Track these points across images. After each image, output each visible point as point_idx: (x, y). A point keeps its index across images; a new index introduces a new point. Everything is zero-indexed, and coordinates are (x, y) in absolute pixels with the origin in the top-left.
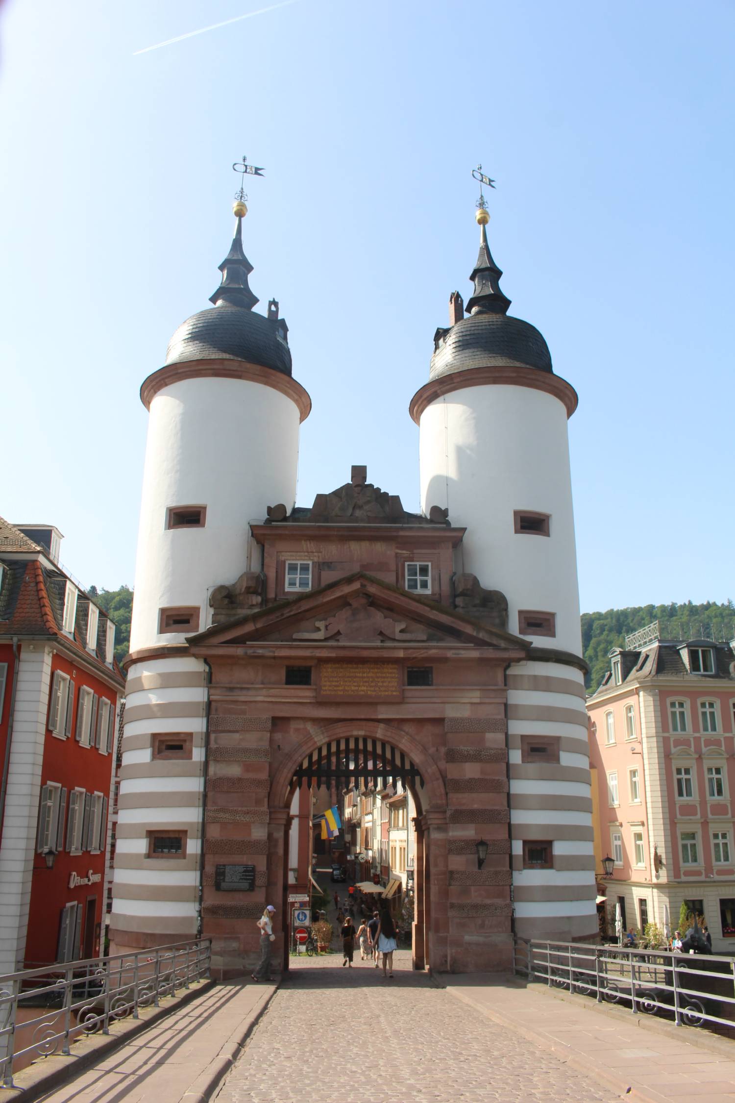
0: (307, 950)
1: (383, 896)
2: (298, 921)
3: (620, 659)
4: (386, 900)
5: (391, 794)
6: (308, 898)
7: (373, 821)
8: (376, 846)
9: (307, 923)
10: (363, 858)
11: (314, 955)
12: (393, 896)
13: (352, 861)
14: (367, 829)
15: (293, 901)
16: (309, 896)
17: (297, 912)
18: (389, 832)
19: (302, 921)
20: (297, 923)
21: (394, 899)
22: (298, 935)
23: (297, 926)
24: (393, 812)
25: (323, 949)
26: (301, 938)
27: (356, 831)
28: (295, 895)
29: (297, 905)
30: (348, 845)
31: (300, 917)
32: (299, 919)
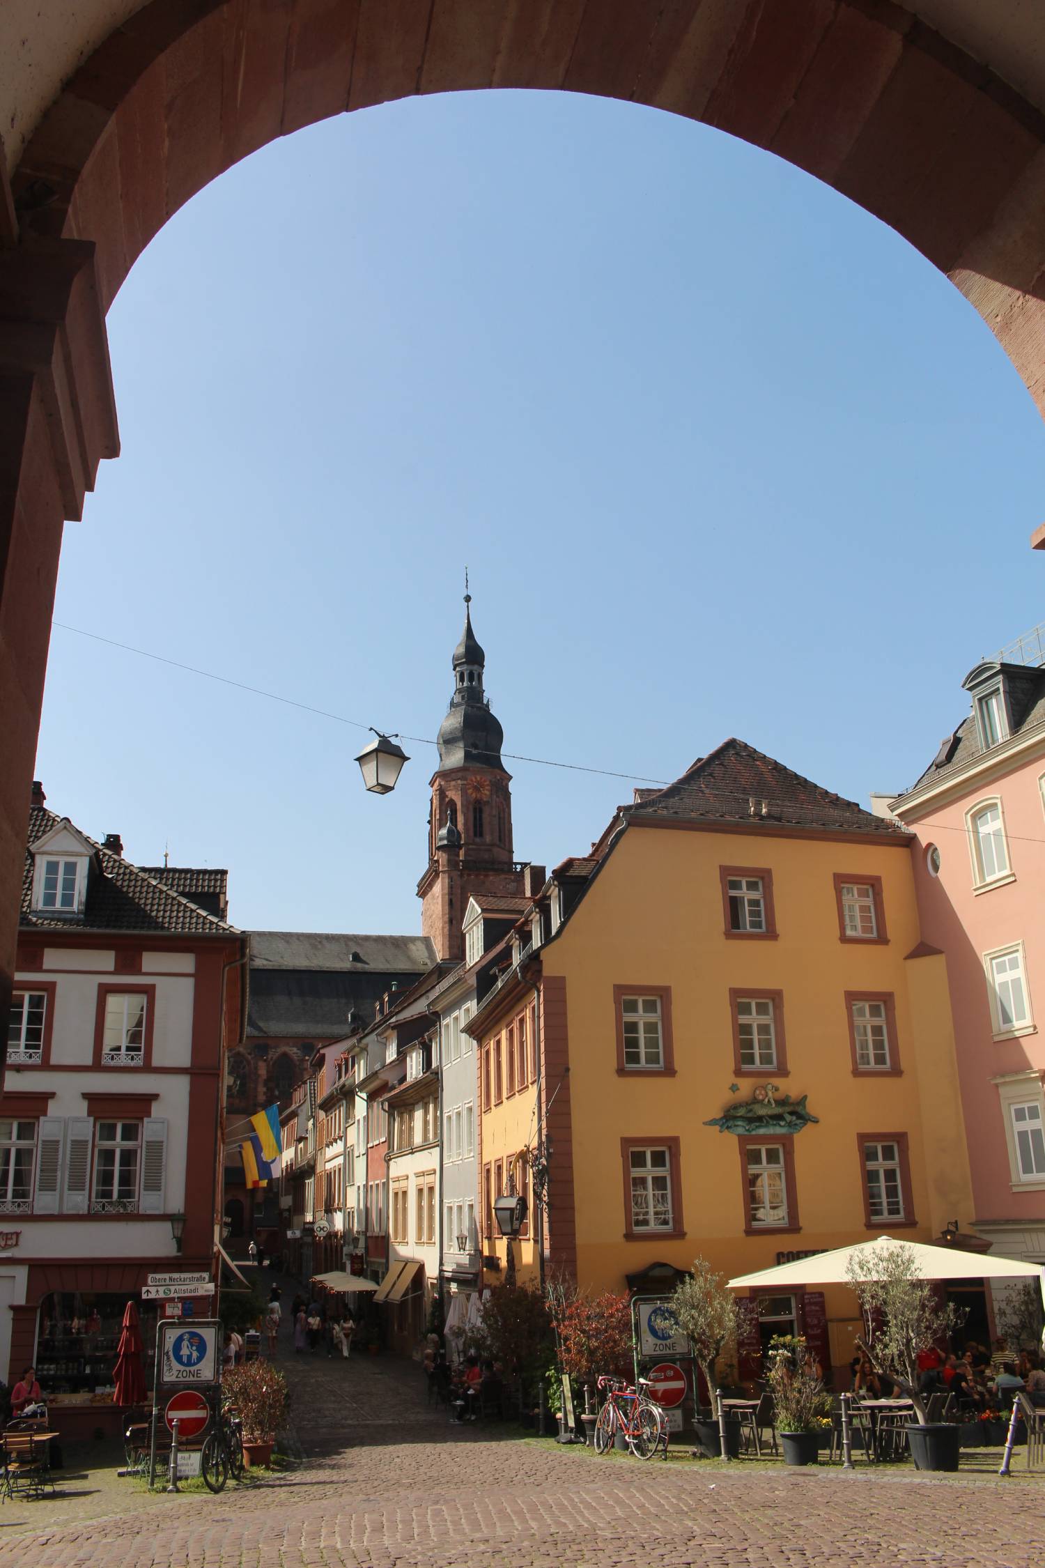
0: (205, 1470)
1: (379, 1297)
2: (176, 1365)
3: (1001, 686)
4: (387, 1304)
5: (393, 1080)
6: (211, 1286)
7: (348, 1154)
8: (353, 1199)
9: (206, 1370)
10: (322, 1229)
11: (231, 1483)
12: (402, 1297)
13: (295, 1240)
14: (329, 1176)
15: (162, 1295)
16: (213, 1279)
17: (171, 1335)
18: (388, 1161)
19: (189, 1364)
20: (172, 1373)
21: (403, 1303)
22: (176, 1415)
23: (173, 1384)
24: (397, 1119)
25: (258, 1456)
26: (185, 1425)
27: (303, 1185)
28: (167, 1276)
29: (173, 1310)
30: (286, 1214)
31: (185, 1352)
32: (179, 1359)
